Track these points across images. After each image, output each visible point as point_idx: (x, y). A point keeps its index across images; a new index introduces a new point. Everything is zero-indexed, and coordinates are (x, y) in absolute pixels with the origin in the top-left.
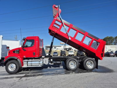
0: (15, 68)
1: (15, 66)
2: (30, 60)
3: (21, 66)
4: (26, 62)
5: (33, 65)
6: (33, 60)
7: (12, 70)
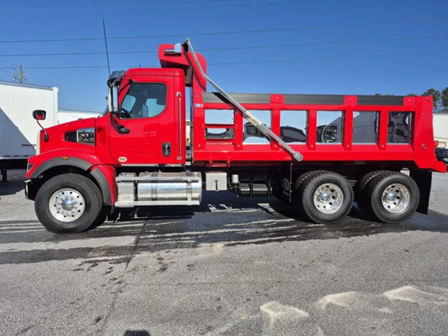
0: (82, 208)
1: (81, 200)
2: (148, 176)
3: (109, 199)
4: (132, 184)
5: (160, 196)
6: (161, 175)
7: (69, 219)
